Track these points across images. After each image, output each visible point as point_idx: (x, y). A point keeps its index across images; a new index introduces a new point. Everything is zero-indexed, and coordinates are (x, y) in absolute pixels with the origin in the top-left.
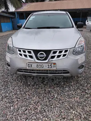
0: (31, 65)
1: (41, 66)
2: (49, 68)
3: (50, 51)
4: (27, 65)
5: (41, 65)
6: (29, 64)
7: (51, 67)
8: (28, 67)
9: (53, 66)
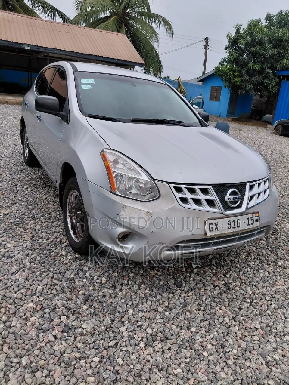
0: (216, 225)
1: (236, 224)
2: (249, 225)
3: (243, 185)
4: (207, 226)
5: (236, 221)
6: (212, 224)
7: (252, 222)
8: (210, 231)
9: (254, 218)
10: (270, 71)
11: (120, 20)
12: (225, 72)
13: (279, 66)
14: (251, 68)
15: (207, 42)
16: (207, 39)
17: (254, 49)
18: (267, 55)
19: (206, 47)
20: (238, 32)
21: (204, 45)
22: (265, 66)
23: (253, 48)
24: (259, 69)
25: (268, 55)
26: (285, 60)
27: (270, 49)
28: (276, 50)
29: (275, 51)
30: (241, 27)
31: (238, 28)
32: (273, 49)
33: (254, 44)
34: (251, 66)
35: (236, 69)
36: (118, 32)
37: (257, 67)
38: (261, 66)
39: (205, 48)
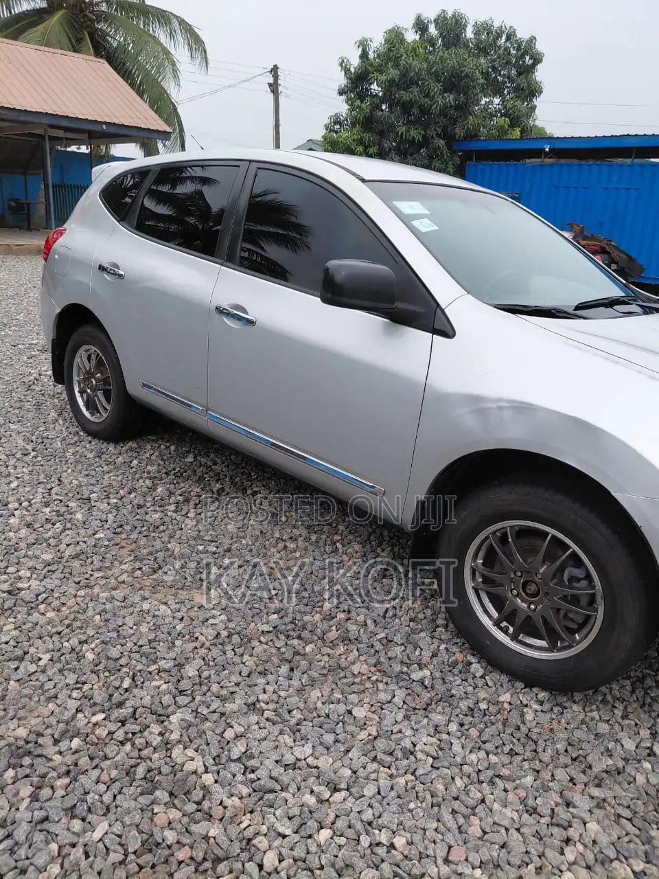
10: (441, 143)
11: (77, 22)
12: (348, 146)
13: (459, 131)
14: (404, 137)
15: (276, 77)
16: (275, 70)
17: (405, 95)
18: (434, 106)
19: (274, 88)
20: (364, 56)
21: (270, 85)
22: (431, 132)
23: (403, 92)
24: (421, 139)
25: (437, 107)
26: (471, 118)
27: (440, 94)
28: (452, 97)
29: (450, 98)
30: (371, 44)
31: (363, 45)
32: (446, 95)
33: (404, 83)
34: (402, 133)
35: (369, 140)
36: (75, 51)
37: (416, 133)
38: (423, 132)
39: (272, 91)
